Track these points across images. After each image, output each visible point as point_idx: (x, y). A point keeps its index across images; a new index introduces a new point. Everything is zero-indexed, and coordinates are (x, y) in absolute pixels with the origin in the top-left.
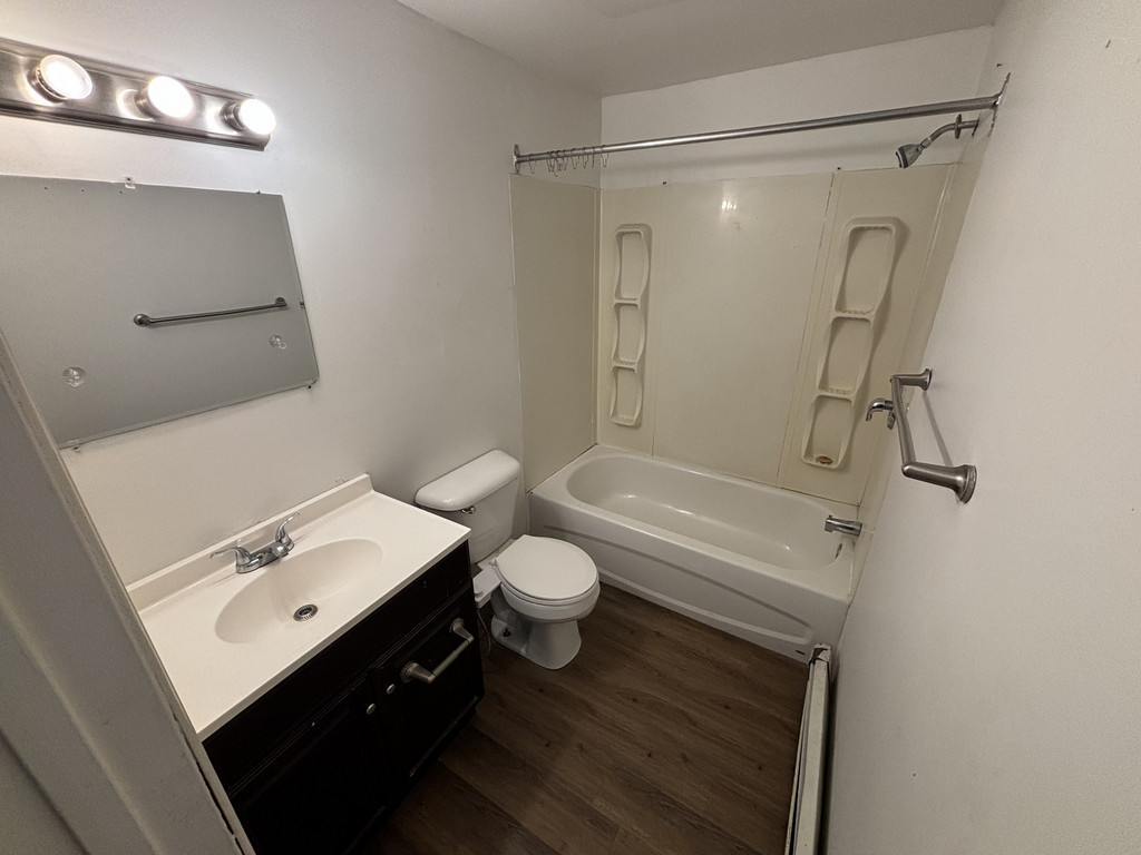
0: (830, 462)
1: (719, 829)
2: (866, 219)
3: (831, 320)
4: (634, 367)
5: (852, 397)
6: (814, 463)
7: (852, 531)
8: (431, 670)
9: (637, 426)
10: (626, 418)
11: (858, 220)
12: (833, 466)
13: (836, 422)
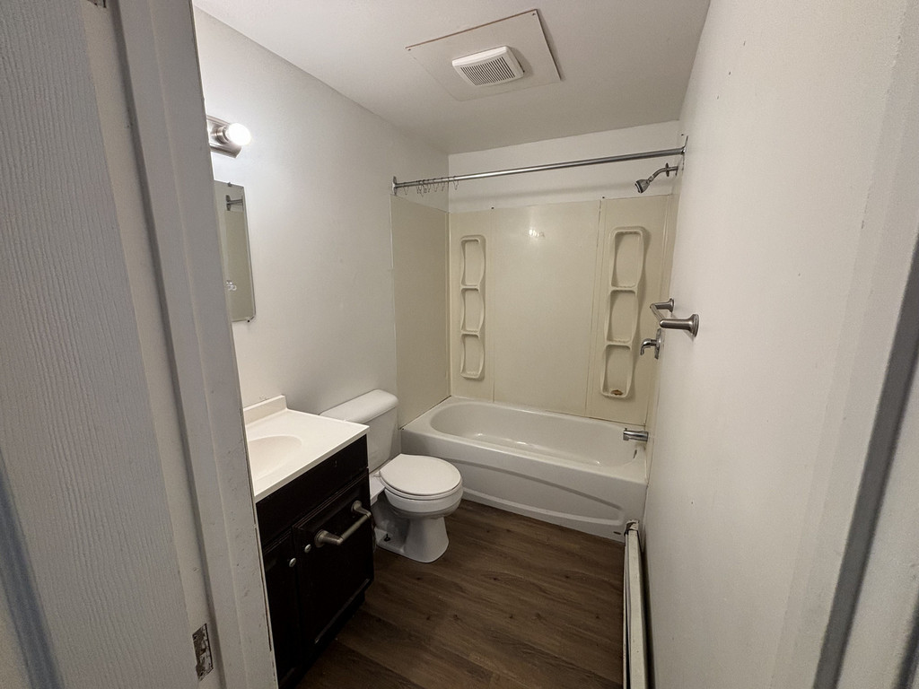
0: (621, 394)
1: (571, 664)
2: (624, 228)
3: (609, 293)
4: (478, 334)
5: (629, 344)
6: (610, 395)
7: (642, 438)
8: (339, 535)
9: (481, 379)
10: (472, 374)
11: (620, 228)
12: (623, 396)
13: (621, 361)
